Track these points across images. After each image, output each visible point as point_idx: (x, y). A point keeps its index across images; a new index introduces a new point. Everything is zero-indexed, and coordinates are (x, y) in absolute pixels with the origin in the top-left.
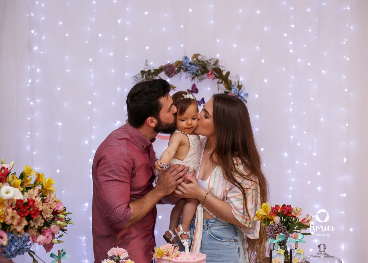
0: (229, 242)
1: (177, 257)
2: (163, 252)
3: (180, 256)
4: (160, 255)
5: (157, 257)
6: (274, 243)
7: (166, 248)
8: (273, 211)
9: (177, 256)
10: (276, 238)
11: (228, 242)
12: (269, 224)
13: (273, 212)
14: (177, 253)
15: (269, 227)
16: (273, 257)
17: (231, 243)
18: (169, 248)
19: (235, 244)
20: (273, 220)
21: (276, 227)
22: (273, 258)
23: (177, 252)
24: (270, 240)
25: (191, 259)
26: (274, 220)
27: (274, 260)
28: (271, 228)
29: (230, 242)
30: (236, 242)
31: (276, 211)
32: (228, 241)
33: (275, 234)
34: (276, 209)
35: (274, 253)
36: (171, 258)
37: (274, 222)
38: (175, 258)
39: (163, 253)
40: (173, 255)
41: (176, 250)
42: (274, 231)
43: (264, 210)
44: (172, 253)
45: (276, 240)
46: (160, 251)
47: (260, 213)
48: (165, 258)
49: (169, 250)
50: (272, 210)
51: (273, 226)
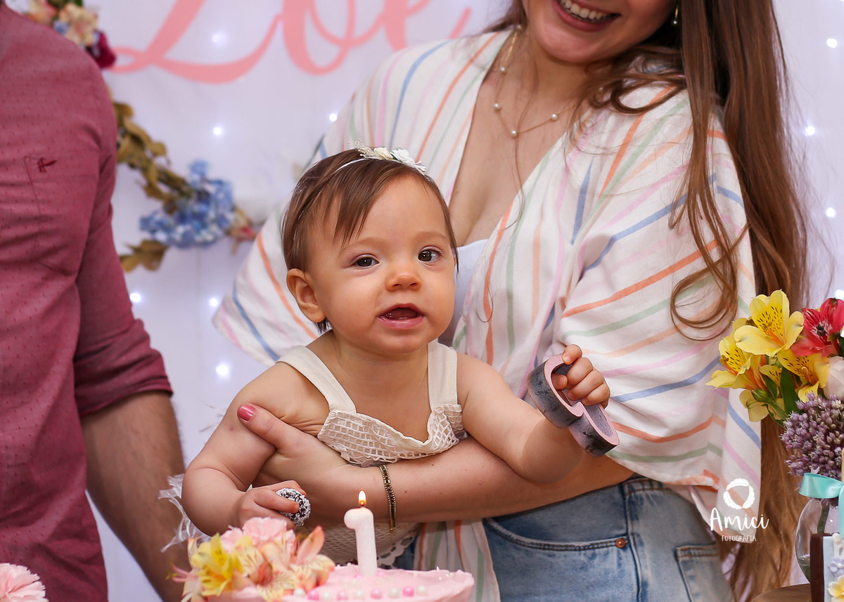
0: (585, 548)
1: (318, 584)
2: (237, 561)
3: (331, 584)
4: (220, 578)
5: (205, 593)
6: (830, 494)
7: (254, 543)
8: (815, 332)
9: (312, 582)
10: (839, 468)
11: (579, 549)
12: (798, 403)
13: (811, 337)
14: (316, 566)
15: (794, 415)
16: (834, 569)
17: (594, 556)
18: (270, 541)
19: (620, 558)
20: (812, 380)
21: (836, 413)
22: (834, 575)
23: (314, 560)
24: (811, 481)
25: (394, 591)
26: (820, 377)
27: (837, 587)
28: (808, 421)
29: (593, 547)
30: (624, 548)
31: (828, 328)
32: (576, 544)
33: (832, 449)
34: (830, 321)
35: (837, 547)
36: (281, 592)
37: (821, 391)
38: (304, 587)
39: (235, 567)
40: (294, 577)
41: (307, 552)
42: (826, 434)
43: (765, 327)
44: (289, 568)
45: (839, 479)
46: (222, 560)
47: (745, 347)
48: (253, 591)
49: (270, 550)
50: (806, 331)
51: (818, 409)
